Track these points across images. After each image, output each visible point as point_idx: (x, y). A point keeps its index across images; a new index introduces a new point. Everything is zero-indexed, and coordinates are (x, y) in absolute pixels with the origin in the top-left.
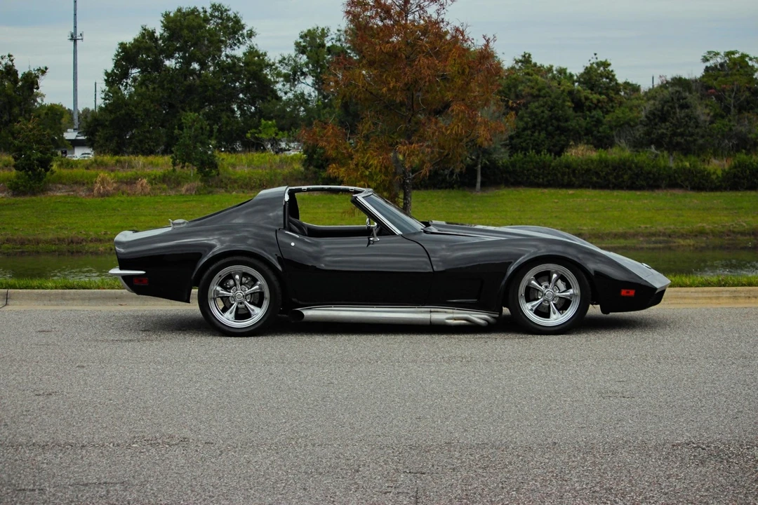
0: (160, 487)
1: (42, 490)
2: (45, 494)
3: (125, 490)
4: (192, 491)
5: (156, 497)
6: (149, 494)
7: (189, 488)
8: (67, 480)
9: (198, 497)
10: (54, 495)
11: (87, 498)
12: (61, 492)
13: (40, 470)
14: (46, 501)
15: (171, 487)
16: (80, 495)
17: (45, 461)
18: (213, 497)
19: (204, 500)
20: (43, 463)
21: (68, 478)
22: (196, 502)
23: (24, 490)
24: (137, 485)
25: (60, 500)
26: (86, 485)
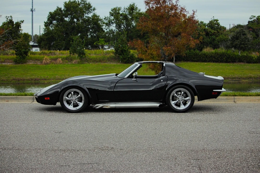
0: (110, 164)
1: (69, 166)
2: (71, 167)
3: (98, 165)
4: (122, 166)
5: (110, 168)
6: (107, 167)
7: (120, 165)
8: (77, 162)
9: (124, 168)
10: (74, 167)
11: (86, 169)
12: (76, 166)
13: (66, 159)
14: (72, 170)
15: (114, 165)
16: (83, 168)
17: (67, 156)
18: (130, 168)
19: (127, 169)
20: (66, 156)
21: (77, 161)
22: (124, 170)
23: (63, 166)
24: (102, 164)
25: (77, 169)
26: (84, 164)
